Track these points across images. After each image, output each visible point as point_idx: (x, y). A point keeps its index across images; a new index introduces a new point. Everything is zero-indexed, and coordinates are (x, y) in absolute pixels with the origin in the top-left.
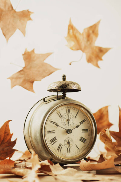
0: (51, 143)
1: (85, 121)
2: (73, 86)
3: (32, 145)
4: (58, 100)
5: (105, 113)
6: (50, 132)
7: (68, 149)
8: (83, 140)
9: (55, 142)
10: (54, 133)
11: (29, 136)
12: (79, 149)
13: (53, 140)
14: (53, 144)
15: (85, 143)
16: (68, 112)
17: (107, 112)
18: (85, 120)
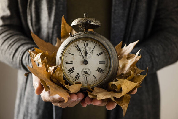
0: (69, 72)
1: (103, 53)
4: (80, 34)
6: (68, 63)
7: (86, 78)
8: (100, 70)
9: (73, 72)
10: (72, 64)
12: (96, 79)
13: (71, 70)
14: (70, 74)
15: (101, 73)
16: (85, 45)
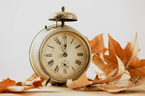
0: (49, 64)
2: (67, 16)
3: (35, 67)
4: (57, 28)
5: (100, 39)
6: (47, 55)
7: (65, 70)
8: (78, 62)
9: (52, 64)
11: (33, 59)
12: (74, 70)
13: (51, 62)
14: (50, 66)
15: (80, 65)
16: (64, 38)
17: (102, 39)
18: (80, 45)
